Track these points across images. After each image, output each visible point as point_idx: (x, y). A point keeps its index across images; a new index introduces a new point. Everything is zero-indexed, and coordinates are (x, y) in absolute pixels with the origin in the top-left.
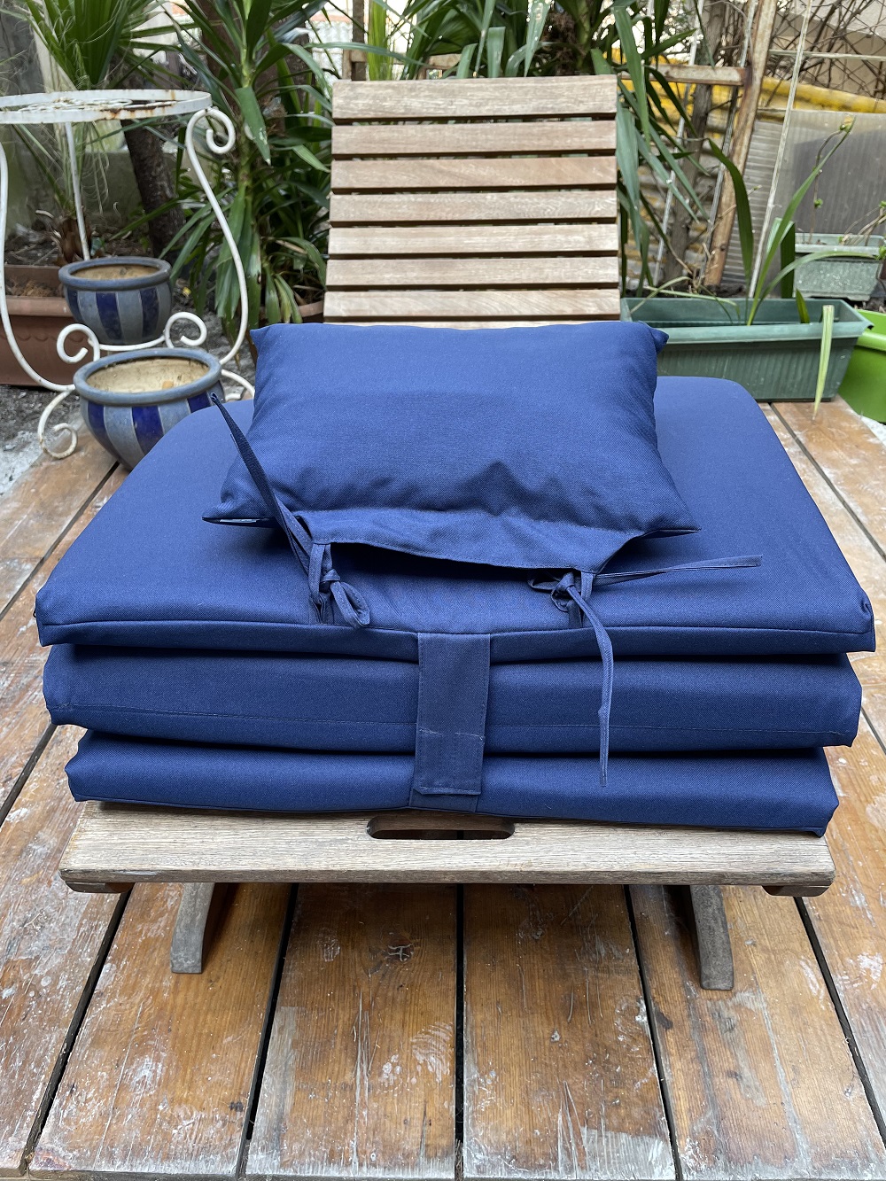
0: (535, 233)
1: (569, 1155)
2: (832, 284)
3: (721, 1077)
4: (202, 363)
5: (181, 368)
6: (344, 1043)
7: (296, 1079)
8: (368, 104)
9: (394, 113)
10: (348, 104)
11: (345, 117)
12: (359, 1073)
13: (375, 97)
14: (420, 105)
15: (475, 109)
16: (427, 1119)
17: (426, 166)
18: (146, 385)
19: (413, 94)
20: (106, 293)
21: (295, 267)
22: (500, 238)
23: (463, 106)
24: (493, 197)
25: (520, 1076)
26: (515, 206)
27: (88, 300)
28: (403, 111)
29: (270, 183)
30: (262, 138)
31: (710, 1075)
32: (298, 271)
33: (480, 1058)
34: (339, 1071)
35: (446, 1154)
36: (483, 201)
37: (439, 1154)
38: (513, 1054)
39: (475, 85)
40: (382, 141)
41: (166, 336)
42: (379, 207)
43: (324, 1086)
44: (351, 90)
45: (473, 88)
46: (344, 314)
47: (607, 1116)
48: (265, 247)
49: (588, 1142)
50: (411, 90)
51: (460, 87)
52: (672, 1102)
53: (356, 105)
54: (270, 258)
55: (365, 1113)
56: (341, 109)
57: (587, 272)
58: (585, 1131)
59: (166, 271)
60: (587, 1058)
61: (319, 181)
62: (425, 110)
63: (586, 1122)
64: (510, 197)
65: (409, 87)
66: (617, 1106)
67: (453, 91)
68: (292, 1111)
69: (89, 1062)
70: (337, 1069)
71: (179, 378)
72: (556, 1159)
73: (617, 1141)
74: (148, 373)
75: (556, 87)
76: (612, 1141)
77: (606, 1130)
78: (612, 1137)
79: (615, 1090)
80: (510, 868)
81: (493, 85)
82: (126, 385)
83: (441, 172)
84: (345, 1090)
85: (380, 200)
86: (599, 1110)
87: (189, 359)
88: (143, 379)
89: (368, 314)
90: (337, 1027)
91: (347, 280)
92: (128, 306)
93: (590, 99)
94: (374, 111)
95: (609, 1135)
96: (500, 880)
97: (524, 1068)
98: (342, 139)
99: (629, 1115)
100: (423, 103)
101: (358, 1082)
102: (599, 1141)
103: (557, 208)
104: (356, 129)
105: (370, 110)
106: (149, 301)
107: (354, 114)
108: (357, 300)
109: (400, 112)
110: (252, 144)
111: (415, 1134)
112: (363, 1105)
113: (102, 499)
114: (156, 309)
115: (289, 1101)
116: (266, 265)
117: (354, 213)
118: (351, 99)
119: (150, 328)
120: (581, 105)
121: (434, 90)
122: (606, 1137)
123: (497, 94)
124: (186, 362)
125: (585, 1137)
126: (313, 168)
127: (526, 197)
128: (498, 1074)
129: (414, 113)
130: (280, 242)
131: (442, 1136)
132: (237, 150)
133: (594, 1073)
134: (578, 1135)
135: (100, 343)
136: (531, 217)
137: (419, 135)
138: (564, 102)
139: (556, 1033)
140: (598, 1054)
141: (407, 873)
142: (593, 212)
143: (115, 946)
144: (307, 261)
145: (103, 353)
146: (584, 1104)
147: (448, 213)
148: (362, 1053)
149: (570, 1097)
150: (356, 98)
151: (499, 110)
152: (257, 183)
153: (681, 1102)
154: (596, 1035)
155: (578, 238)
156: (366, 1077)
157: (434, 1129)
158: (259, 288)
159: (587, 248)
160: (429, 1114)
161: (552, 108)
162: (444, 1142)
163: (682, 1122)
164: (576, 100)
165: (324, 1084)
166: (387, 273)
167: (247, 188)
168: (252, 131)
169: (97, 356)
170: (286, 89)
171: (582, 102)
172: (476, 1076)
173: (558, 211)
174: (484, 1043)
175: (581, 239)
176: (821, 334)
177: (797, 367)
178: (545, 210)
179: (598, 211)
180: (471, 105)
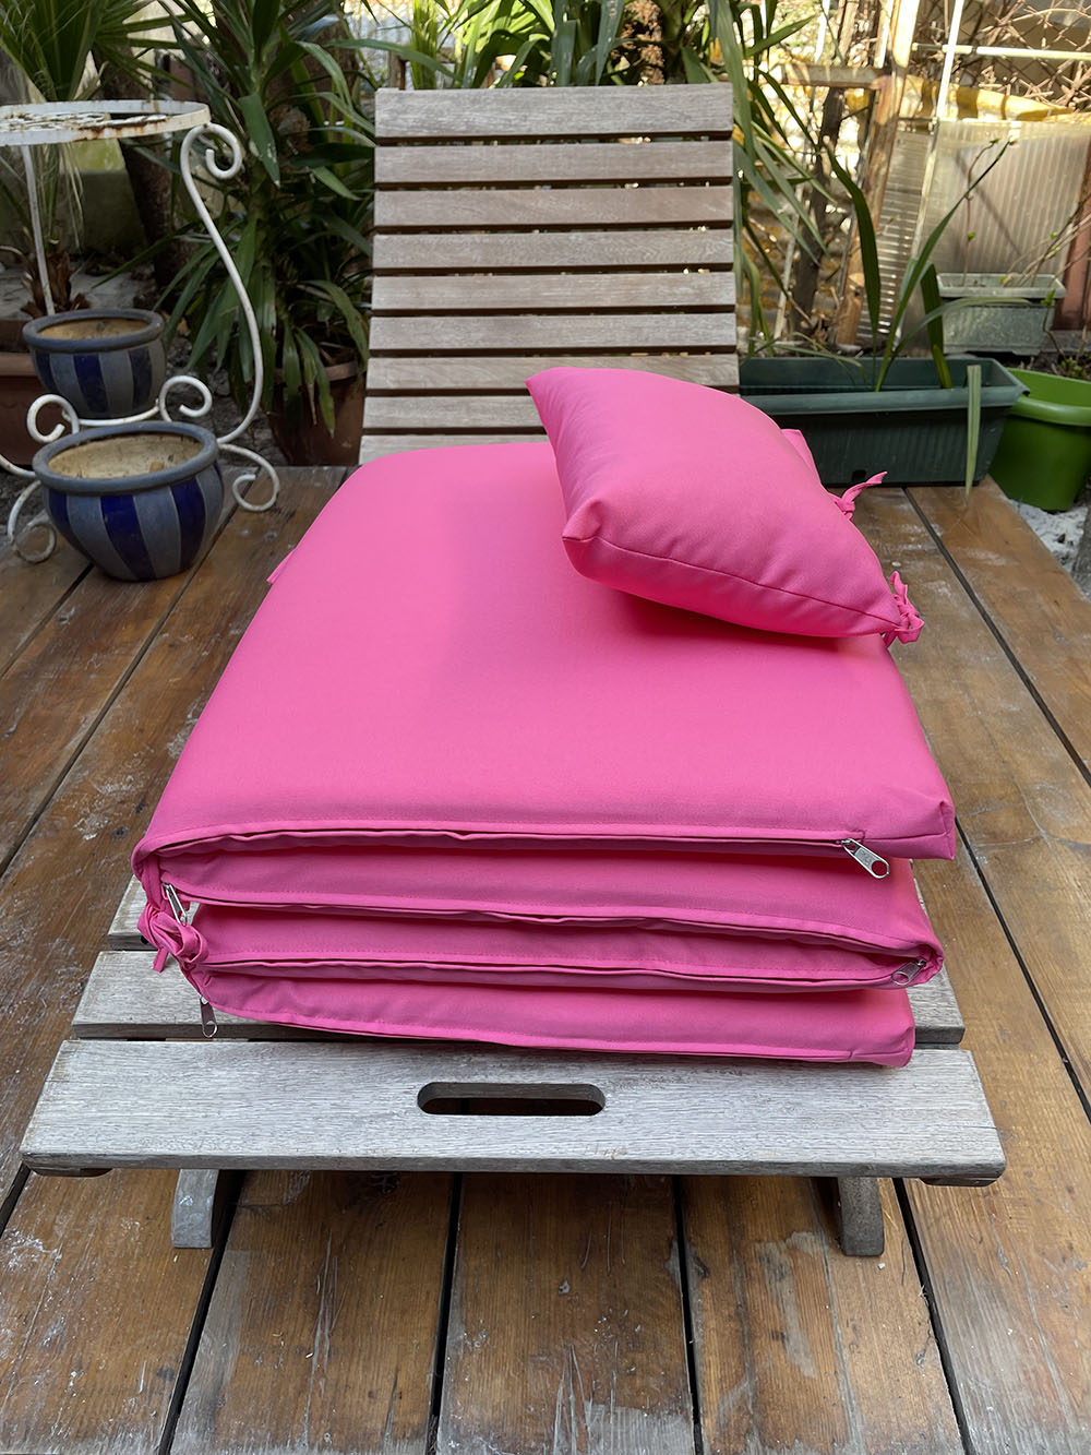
0: (631, 283)
1: (567, 1438)
2: (993, 336)
3: (763, 1339)
4: (196, 440)
5: (171, 445)
6: (304, 1295)
7: (242, 1340)
8: (420, 119)
9: (453, 130)
10: (395, 119)
11: (391, 135)
12: (318, 1334)
13: (429, 111)
14: (485, 121)
15: (556, 125)
16: (397, 1391)
17: (493, 198)
18: (129, 467)
19: (477, 106)
20: (86, 355)
21: (320, 319)
22: (587, 289)
23: (539, 122)
24: (578, 237)
25: (517, 1336)
26: (606, 249)
27: (64, 366)
28: (464, 128)
29: (289, 214)
30: (270, 155)
31: (752, 1336)
32: (324, 323)
33: (470, 1315)
34: (294, 1331)
35: (417, 1435)
36: (566, 242)
37: (408, 1435)
38: (509, 1309)
39: (555, 96)
40: (440, 165)
41: (160, 406)
42: (436, 249)
43: (276, 1349)
44: (398, 101)
45: (553, 99)
46: (393, 386)
47: (620, 1386)
48: (283, 294)
49: (592, 1420)
50: (474, 102)
51: (535, 98)
52: (700, 1369)
53: (405, 120)
54: (290, 308)
55: (321, 1383)
56: (387, 125)
57: (697, 333)
58: (590, 1407)
59: (158, 325)
60: (602, 1314)
61: (357, 213)
62: (492, 127)
63: (593, 1395)
64: (600, 238)
65: (472, 98)
66: (634, 1374)
67: (527, 103)
68: (233, 1380)
70: (292, 1329)
71: (170, 458)
72: (550, 1442)
73: (627, 1420)
74: (132, 453)
75: (657, 99)
76: (622, 1419)
77: (616, 1405)
78: (622, 1414)
79: (630, 1355)
81: (577, 96)
82: (103, 466)
83: (513, 205)
84: (300, 1356)
85: (436, 241)
86: (609, 1380)
87: (182, 436)
88: (125, 460)
89: (422, 386)
90: (297, 1275)
91: (395, 342)
92: (116, 369)
93: (699, 114)
94: (428, 128)
95: (619, 1411)
97: (523, 1328)
98: (388, 164)
99: (645, 1388)
100: (489, 118)
101: (317, 1344)
102: (607, 1418)
103: (659, 252)
104: (404, 152)
105: (422, 127)
106: (141, 365)
107: (403, 132)
108: (408, 368)
109: (460, 130)
111: (381, 1407)
112: (321, 1373)
113: (70, 610)
114: (149, 373)
115: (230, 1367)
116: (285, 317)
117: (403, 257)
118: (399, 113)
119: (141, 397)
120: (688, 121)
121: (503, 102)
122: (615, 1413)
123: (582, 106)
124: (178, 439)
125: (588, 1414)
126: (339, 196)
127: (619, 237)
128: (489, 1335)
129: (477, 131)
130: (302, 287)
131: (414, 1412)
132: (245, 175)
133: (608, 1334)
134: (581, 1413)
135: (80, 416)
136: (627, 263)
137: (484, 159)
138: (666, 118)
139: (566, 1284)
140: (615, 1310)
142: (704, 256)
144: (337, 314)
145: (82, 427)
146: (591, 1373)
147: (522, 258)
148: (325, 1308)
149: (576, 1363)
150: (405, 112)
151: (586, 127)
152: (274, 213)
153: (711, 1371)
154: (615, 1286)
155: (685, 288)
156: (327, 1337)
157: (405, 1404)
158: (274, 344)
159: (697, 302)
160: (401, 1385)
161: (652, 125)
162: (416, 1420)
163: (710, 1395)
164: (682, 114)
165: (274, 1347)
166: (446, 333)
167: (259, 221)
168: (258, 147)
169: (75, 430)
170: (305, 98)
171: (689, 117)
172: (461, 1337)
173: (660, 256)
174: (476, 1297)
175: (690, 291)
176: (967, 403)
177: (936, 445)
178: (644, 254)
179: (710, 255)
180: (549, 121)
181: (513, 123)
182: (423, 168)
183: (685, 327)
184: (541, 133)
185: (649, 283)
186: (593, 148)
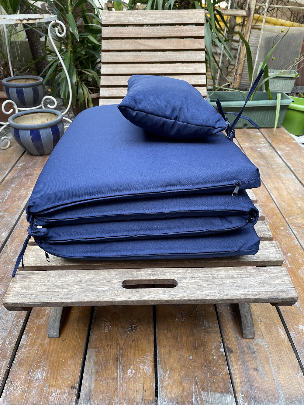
0: (176, 66)
1: (197, 402)
3: (251, 371)
4: (56, 115)
5: (48, 116)
6: (113, 362)
7: (96, 376)
8: (114, 19)
9: (124, 22)
10: (108, 19)
11: (106, 24)
12: (119, 373)
13: (117, 17)
14: (134, 20)
15: (154, 21)
16: (145, 390)
17: (136, 42)
18: (35, 122)
19: (131, 15)
20: (20, 88)
22: (163, 68)
23: (149, 20)
24: (160, 53)
25: (178, 372)
26: (169, 57)
27: (13, 91)
28: (127, 22)
29: (79, 49)
30: (76, 32)
31: (247, 370)
32: (90, 81)
33: (164, 366)
34: (111, 373)
35: (152, 402)
36: (157, 55)
37: (149, 403)
38: (175, 364)
39: (154, 13)
40: (120, 33)
41: (42, 105)
42: (119, 57)
44: (109, 14)
45: (153, 14)
46: (107, 96)
47: (211, 386)
48: (78, 73)
49: (204, 396)
50: (130, 14)
51: (148, 13)
52: (234, 380)
53: (111, 19)
54: (80, 77)
55: (121, 388)
56: (105, 21)
57: (194, 81)
58: (203, 392)
59: (42, 80)
60: (203, 365)
61: (97, 49)
62: (135, 21)
63: (203, 389)
64: (166, 53)
65: (130, 13)
66: (214, 383)
67: (146, 14)
68: (94, 388)
69: (17, 372)
71: (47, 120)
72: (192, 403)
73: (215, 396)
74: (36, 118)
75: (183, 14)
76: (213, 396)
77: (210, 392)
78: (213, 394)
79: (213, 377)
80: (176, 299)
81: (160, 12)
82: (28, 122)
83: (142, 44)
84: (114, 380)
85: (119, 54)
86: (208, 384)
87: (51, 113)
88: (34, 120)
89: (116, 96)
90: (110, 356)
91: (108, 83)
92: (28, 93)
93: (195, 18)
94: (117, 22)
95: (212, 393)
96: (173, 303)
97: (180, 369)
98: (106, 32)
99: (219, 386)
100: (134, 19)
101: (119, 377)
102: (208, 396)
104: (110, 28)
105: (115, 21)
106: (36, 92)
107: (110, 23)
108: (112, 91)
109: (126, 22)
110: (72, 35)
111: (140, 395)
112: (121, 385)
113: (20, 164)
114: (38, 95)
115: (93, 385)
116: (78, 79)
117: (110, 59)
118: (108, 17)
119: (36, 101)
120: (192, 20)
121: (139, 14)
122: (211, 394)
123: (162, 16)
124: (50, 114)
125: (203, 394)
126: (95, 44)
127: (172, 53)
128: (170, 372)
129: (131, 23)
130: (83, 71)
131: (150, 396)
132: (67, 37)
133: (205, 370)
134: (200, 394)
135: (18, 107)
136: (174, 61)
137: (133, 31)
138: (186, 19)
139: (191, 356)
140: (206, 363)
141: (137, 301)
143: (27, 328)
144: (93, 78)
145: (19, 111)
146: (202, 382)
147: (144, 59)
148: (120, 365)
149: (197, 380)
150: (110, 17)
151: (162, 22)
152: (75, 49)
153: (237, 381)
154: (206, 357)
155: (191, 68)
156: (121, 375)
157: (147, 394)
158: (76, 88)
159: (195, 72)
160: (145, 388)
161: (181, 21)
162: (151, 398)
163: (238, 388)
164: (190, 18)
165: (106, 378)
166: (123, 81)
167: (71, 51)
168: (72, 29)
169: (17, 112)
170: (85, 15)
171: (192, 19)
172: (162, 373)
173: (184, 58)
174: (165, 361)
175: (193, 69)
176: (276, 104)
177: (268, 116)
178: (179, 58)
179: (198, 59)
180: (152, 20)
181: (142, 20)
182: (116, 33)
183: (191, 79)
184: (150, 23)
185: (181, 67)
186: (165, 28)
